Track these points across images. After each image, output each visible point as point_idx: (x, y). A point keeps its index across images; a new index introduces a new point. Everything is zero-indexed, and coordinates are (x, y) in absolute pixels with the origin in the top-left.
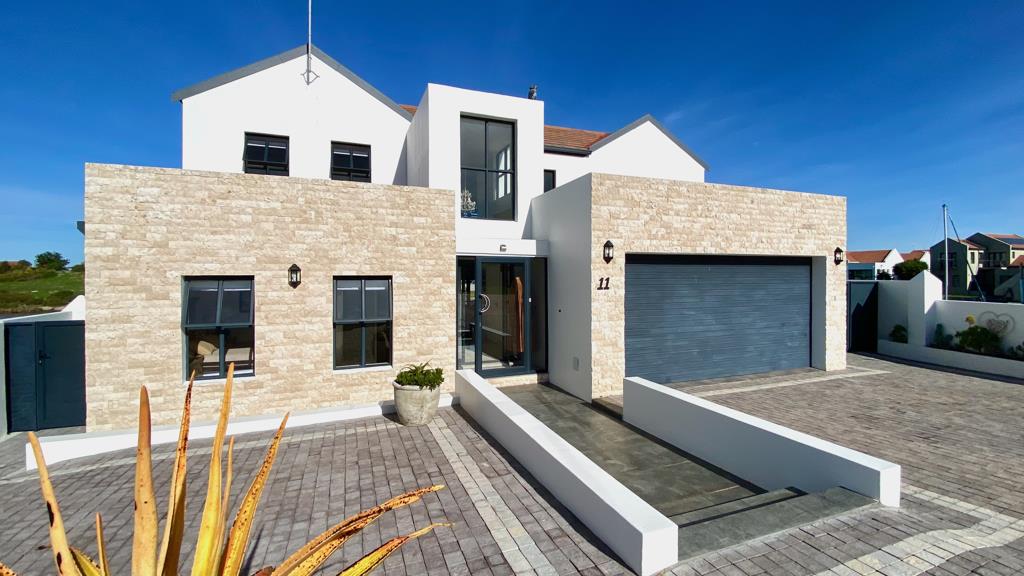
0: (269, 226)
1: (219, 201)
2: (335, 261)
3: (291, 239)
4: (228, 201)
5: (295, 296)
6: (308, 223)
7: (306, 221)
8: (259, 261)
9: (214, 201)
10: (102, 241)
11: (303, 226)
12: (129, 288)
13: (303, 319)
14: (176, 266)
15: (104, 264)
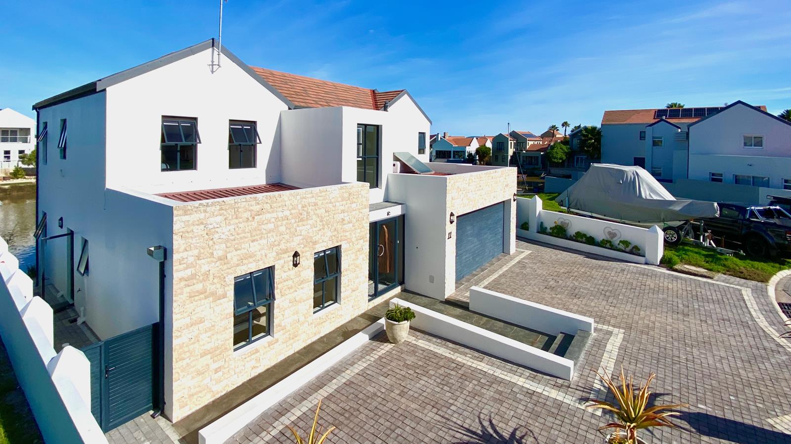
0: (283, 229)
1: (256, 217)
2: (315, 243)
3: (294, 234)
4: (261, 216)
5: (296, 273)
6: (303, 221)
7: (302, 220)
8: (278, 254)
9: (253, 218)
10: (185, 265)
11: (300, 223)
12: (202, 296)
13: (299, 287)
14: (230, 271)
15: (186, 283)
